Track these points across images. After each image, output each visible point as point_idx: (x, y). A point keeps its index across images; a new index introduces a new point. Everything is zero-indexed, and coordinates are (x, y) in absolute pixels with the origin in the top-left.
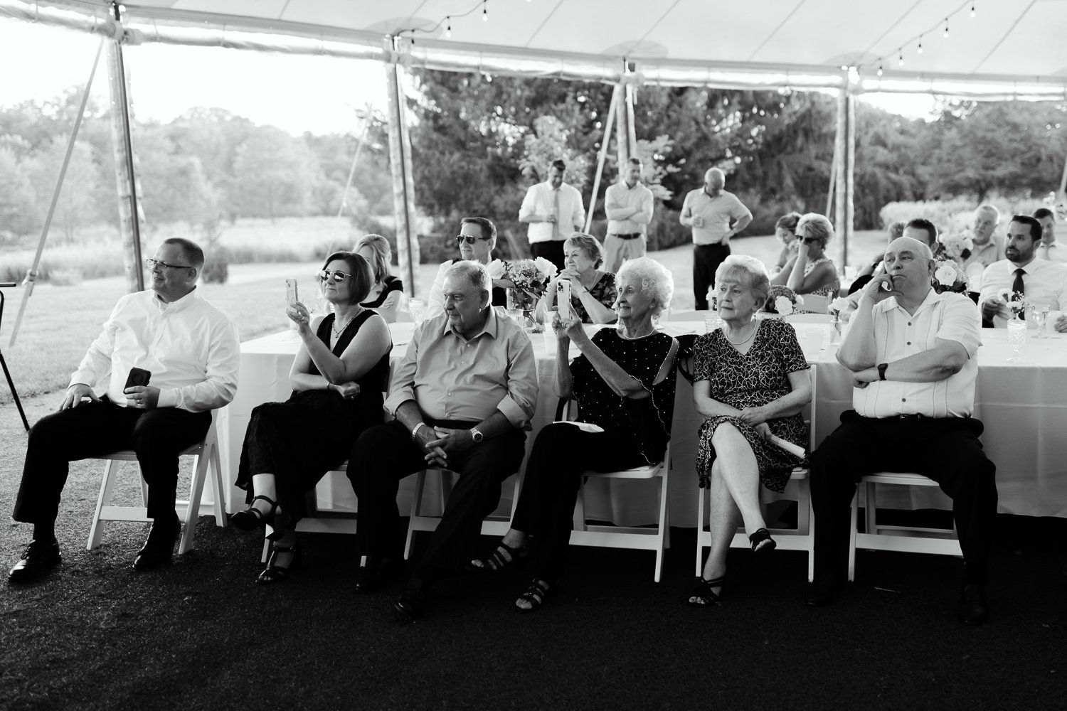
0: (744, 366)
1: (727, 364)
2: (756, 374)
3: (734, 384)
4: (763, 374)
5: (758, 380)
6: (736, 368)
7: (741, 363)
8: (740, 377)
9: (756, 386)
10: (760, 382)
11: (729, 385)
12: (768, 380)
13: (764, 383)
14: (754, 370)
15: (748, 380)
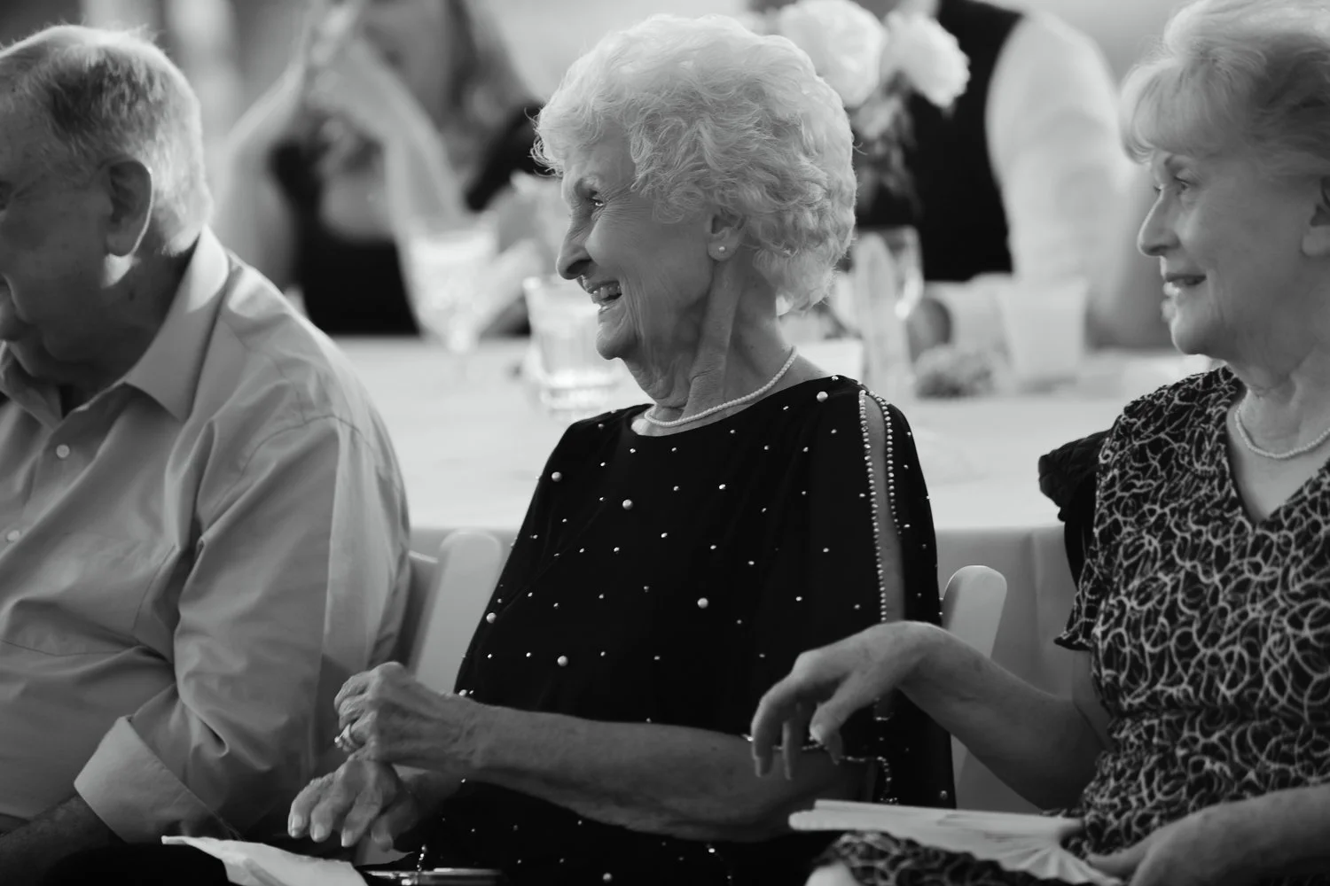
0: (1225, 581)
1: (1166, 550)
2: (1254, 636)
3: (1158, 670)
4: (1284, 640)
5: (1254, 667)
6: (1192, 578)
7: (1222, 559)
8: (1185, 638)
9: (1238, 697)
10: (1257, 682)
11: (1137, 670)
12: (1302, 680)
13: (1280, 688)
14: (1256, 611)
15: (1214, 660)
